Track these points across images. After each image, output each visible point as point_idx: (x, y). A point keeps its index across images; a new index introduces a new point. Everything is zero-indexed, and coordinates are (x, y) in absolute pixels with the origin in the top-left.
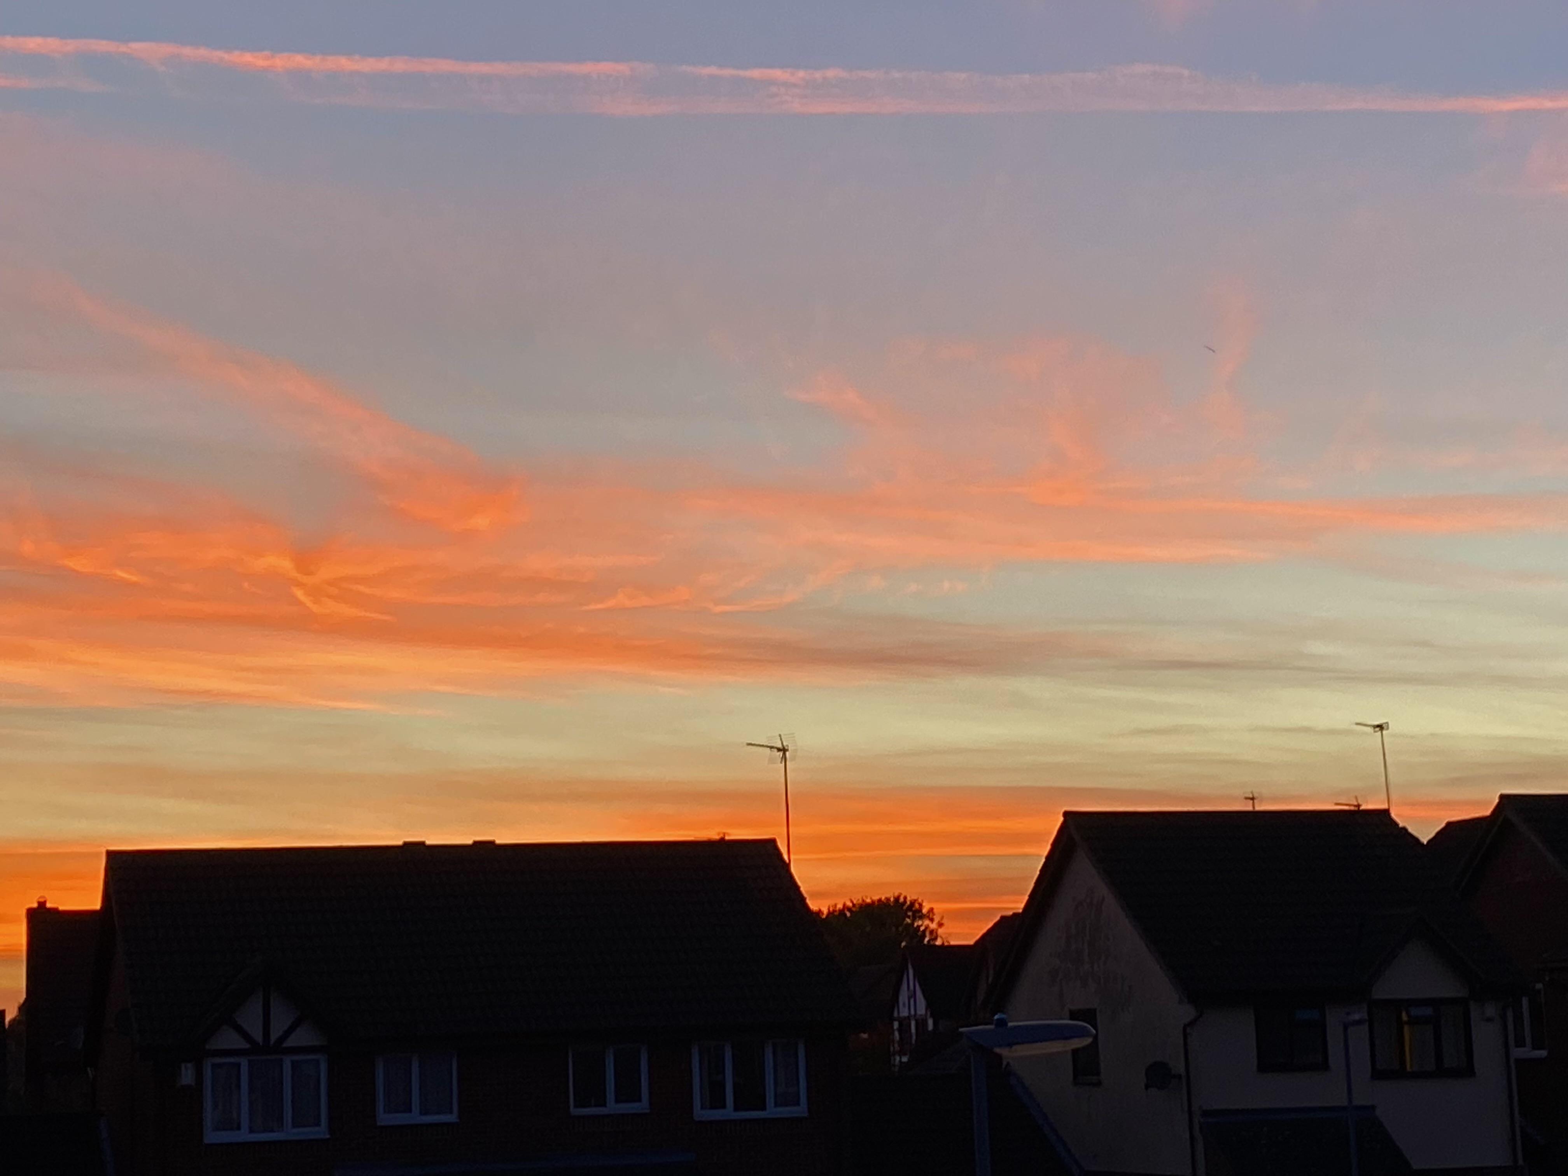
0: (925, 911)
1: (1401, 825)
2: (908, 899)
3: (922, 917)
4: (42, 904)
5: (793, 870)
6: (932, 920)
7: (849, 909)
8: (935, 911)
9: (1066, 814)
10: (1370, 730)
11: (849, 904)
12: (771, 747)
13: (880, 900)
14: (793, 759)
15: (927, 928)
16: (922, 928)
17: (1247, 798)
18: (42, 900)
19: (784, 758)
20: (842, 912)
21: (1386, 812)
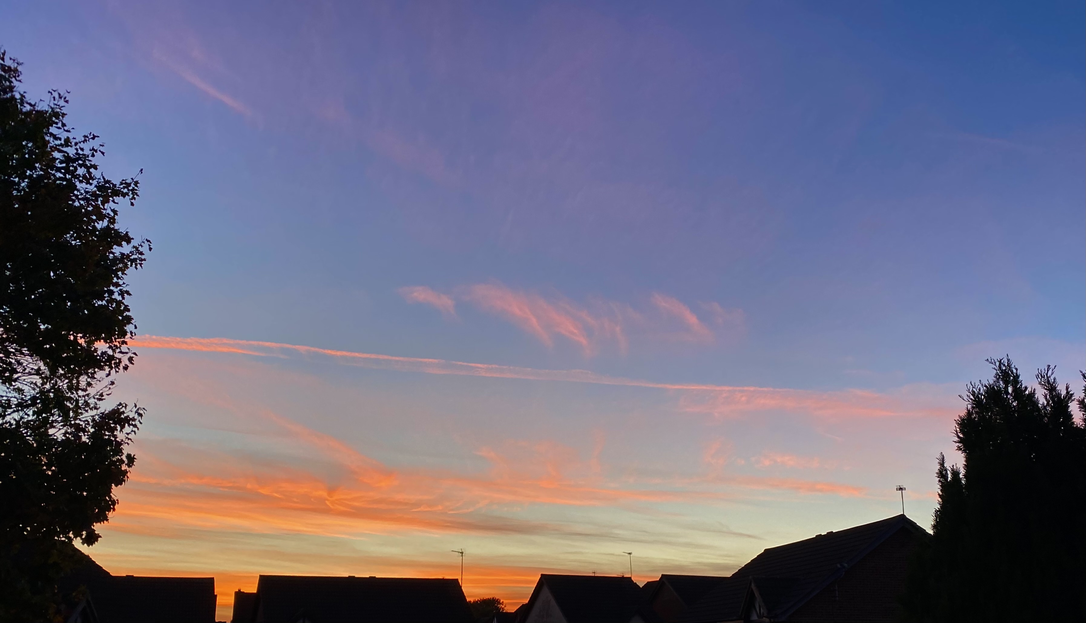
0: (501, 602)
1: (635, 582)
2: (496, 598)
3: (500, 604)
4: (239, 590)
5: (462, 588)
6: (503, 605)
7: (479, 601)
8: (504, 602)
9: (542, 575)
10: (627, 554)
11: (479, 599)
12: (459, 552)
13: (488, 598)
14: (465, 556)
15: (501, 607)
16: (500, 607)
17: (593, 573)
18: (240, 589)
19: (462, 556)
20: (477, 602)
21: (630, 578)
